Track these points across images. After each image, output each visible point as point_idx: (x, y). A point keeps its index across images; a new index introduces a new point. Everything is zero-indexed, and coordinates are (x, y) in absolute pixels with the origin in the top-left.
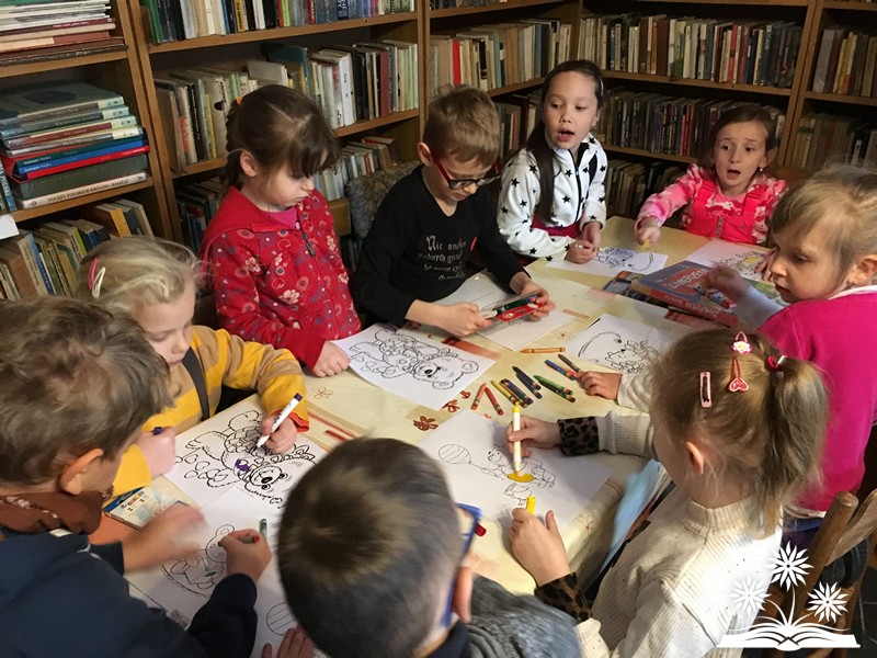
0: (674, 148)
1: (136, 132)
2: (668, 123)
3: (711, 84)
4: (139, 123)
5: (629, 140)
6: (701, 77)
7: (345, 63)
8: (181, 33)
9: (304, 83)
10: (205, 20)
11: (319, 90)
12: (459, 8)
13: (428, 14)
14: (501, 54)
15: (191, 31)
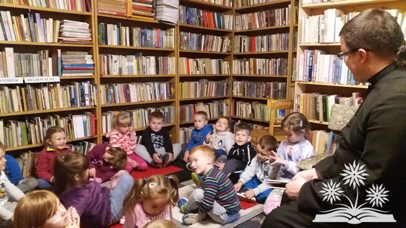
0: (259, 95)
1: (92, 63)
2: (257, 88)
3: (267, 75)
4: (93, 61)
5: (247, 94)
6: (264, 74)
7: (153, 59)
8: (107, 44)
9: (140, 61)
10: (113, 42)
11: (144, 64)
12: (189, 50)
13: (179, 50)
14: (204, 65)
15: (109, 43)
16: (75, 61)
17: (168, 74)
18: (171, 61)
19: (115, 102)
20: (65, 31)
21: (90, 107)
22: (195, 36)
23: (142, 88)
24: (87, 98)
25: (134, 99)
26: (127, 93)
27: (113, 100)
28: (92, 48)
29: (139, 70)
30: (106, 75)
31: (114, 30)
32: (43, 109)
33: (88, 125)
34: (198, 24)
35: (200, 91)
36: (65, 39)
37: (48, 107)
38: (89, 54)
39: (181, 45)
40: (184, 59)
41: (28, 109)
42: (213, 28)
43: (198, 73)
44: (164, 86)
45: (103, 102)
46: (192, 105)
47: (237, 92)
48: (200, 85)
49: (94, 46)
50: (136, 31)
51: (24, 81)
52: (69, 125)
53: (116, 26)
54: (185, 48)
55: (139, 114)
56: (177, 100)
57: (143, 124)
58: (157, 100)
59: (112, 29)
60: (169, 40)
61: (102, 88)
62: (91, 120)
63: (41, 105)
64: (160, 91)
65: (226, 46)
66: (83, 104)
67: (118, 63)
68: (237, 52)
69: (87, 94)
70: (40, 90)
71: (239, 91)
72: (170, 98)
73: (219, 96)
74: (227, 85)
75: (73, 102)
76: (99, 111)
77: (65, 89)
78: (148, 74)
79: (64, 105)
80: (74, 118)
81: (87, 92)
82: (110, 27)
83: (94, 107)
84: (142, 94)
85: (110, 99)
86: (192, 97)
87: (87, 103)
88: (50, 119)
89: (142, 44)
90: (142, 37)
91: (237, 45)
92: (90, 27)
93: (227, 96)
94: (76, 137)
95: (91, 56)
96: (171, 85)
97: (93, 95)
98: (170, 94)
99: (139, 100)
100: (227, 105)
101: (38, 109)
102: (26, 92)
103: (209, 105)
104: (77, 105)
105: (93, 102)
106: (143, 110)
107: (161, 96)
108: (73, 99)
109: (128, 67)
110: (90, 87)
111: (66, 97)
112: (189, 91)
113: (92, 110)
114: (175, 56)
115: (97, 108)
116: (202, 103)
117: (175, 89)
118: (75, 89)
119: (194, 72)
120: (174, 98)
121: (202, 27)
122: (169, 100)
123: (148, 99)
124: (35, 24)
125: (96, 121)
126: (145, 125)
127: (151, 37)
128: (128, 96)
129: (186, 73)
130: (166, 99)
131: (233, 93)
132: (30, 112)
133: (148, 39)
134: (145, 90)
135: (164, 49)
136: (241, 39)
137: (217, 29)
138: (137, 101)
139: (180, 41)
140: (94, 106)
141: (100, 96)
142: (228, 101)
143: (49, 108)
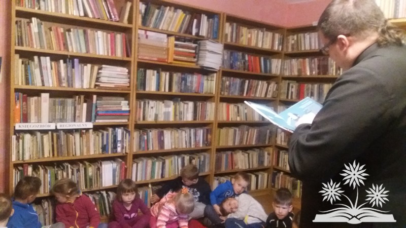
1: (127, 109)
8: (144, 89)
9: (178, 107)
10: (151, 87)
11: (182, 110)
12: (230, 96)
13: (219, 96)
14: (246, 111)
15: (147, 89)
16: (110, 107)
17: (206, 120)
18: (210, 107)
19: (148, 149)
20: (103, 77)
21: (121, 155)
22: (238, 81)
23: (177, 135)
24: (119, 145)
25: (168, 146)
26: (161, 139)
27: (146, 147)
28: (128, 94)
29: (175, 115)
30: (141, 122)
31: (154, 75)
32: (73, 155)
33: (117, 173)
34: (243, 69)
35: (239, 138)
36: (102, 85)
37: (78, 153)
38: (126, 100)
39: (222, 91)
40: (225, 105)
41: (58, 155)
42: (259, 73)
43: (238, 119)
44: (201, 132)
45: (135, 149)
46: (229, 153)
47: (281, 141)
48: (240, 132)
49: (131, 92)
50: (176, 77)
51: (56, 127)
52: (98, 172)
53: (155, 72)
54: (226, 94)
55: (172, 161)
56: (214, 147)
57: (175, 172)
58: (192, 147)
59: (152, 74)
60: (210, 85)
61: (136, 134)
62: (121, 168)
63: (71, 151)
64: (195, 138)
65: (271, 92)
66: (115, 151)
67: (154, 109)
68: (283, 97)
69: (120, 141)
70: (71, 136)
71: (283, 140)
72: (206, 146)
73: (260, 144)
74: (270, 132)
75: (104, 148)
76: (130, 158)
77: (98, 135)
78: (185, 120)
79: (94, 151)
80: (103, 166)
81: (119, 138)
82: (149, 72)
83: (125, 155)
84: (176, 141)
85: (143, 145)
86: (230, 144)
87: (119, 149)
88: (79, 165)
89: (181, 90)
90: (182, 82)
91: (284, 90)
92: (129, 73)
93: (269, 145)
94: (103, 186)
95: (127, 102)
96: (208, 132)
97: (126, 142)
98: (207, 142)
99: (173, 147)
100: (269, 154)
101: (68, 155)
102: (58, 137)
103: (249, 154)
104: (108, 152)
105: (124, 150)
106: (176, 157)
107: (197, 143)
108: (105, 145)
109: (165, 113)
110: (123, 133)
111: (97, 142)
112: (228, 138)
113: (123, 158)
114: (214, 102)
115: (128, 155)
116: (241, 152)
117: (212, 136)
118: (108, 135)
119: (233, 117)
120: (210, 144)
121: (246, 72)
122: (205, 148)
123: (183, 146)
124: (73, 69)
125: (126, 170)
126: (177, 173)
127: (192, 82)
128: (161, 143)
129: (225, 119)
130: (201, 146)
131: (276, 141)
132: (60, 159)
133: (189, 84)
134: (180, 137)
135: (203, 94)
136: (289, 84)
137: (263, 73)
138: (170, 148)
139: (221, 87)
140: (126, 153)
141: (133, 143)
142: (271, 150)
143: (79, 155)
